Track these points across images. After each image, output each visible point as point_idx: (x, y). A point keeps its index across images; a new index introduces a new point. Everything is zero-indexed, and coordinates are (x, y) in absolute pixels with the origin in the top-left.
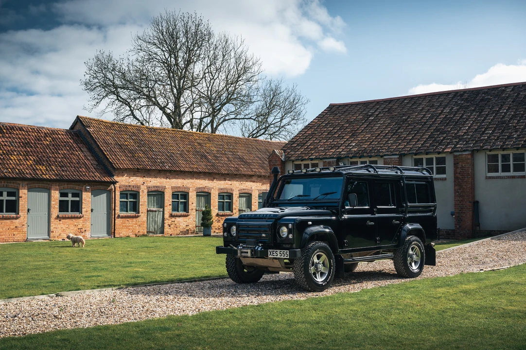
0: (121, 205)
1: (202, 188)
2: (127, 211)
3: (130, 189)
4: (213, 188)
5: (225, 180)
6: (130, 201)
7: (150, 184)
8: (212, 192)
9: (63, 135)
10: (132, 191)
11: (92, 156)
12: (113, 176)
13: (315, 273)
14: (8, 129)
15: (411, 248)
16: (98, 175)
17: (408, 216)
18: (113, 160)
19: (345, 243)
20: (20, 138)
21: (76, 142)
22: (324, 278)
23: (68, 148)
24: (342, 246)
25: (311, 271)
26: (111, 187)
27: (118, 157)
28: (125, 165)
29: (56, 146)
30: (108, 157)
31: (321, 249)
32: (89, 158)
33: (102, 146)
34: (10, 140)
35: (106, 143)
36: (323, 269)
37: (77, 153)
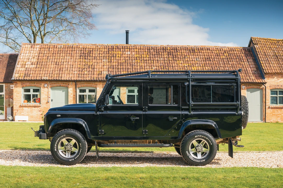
0: (272, 100)
2: (277, 104)
3: (278, 87)
6: (279, 97)
9: (238, 51)
10: (280, 89)
11: (255, 65)
12: (264, 78)
13: (65, 151)
14: (199, 50)
15: (197, 141)
16: (253, 79)
17: (192, 113)
18: (266, 67)
19: (99, 132)
20: (204, 55)
21: (246, 55)
22: (73, 156)
23: (238, 60)
24: (97, 135)
25: (57, 149)
26: (263, 86)
27: (271, 65)
28: (274, 71)
29: (229, 59)
30: (262, 65)
31: (68, 135)
32: (251, 66)
33: (261, 57)
34: (197, 57)
35: (266, 55)
36: (74, 149)
37: (243, 63)
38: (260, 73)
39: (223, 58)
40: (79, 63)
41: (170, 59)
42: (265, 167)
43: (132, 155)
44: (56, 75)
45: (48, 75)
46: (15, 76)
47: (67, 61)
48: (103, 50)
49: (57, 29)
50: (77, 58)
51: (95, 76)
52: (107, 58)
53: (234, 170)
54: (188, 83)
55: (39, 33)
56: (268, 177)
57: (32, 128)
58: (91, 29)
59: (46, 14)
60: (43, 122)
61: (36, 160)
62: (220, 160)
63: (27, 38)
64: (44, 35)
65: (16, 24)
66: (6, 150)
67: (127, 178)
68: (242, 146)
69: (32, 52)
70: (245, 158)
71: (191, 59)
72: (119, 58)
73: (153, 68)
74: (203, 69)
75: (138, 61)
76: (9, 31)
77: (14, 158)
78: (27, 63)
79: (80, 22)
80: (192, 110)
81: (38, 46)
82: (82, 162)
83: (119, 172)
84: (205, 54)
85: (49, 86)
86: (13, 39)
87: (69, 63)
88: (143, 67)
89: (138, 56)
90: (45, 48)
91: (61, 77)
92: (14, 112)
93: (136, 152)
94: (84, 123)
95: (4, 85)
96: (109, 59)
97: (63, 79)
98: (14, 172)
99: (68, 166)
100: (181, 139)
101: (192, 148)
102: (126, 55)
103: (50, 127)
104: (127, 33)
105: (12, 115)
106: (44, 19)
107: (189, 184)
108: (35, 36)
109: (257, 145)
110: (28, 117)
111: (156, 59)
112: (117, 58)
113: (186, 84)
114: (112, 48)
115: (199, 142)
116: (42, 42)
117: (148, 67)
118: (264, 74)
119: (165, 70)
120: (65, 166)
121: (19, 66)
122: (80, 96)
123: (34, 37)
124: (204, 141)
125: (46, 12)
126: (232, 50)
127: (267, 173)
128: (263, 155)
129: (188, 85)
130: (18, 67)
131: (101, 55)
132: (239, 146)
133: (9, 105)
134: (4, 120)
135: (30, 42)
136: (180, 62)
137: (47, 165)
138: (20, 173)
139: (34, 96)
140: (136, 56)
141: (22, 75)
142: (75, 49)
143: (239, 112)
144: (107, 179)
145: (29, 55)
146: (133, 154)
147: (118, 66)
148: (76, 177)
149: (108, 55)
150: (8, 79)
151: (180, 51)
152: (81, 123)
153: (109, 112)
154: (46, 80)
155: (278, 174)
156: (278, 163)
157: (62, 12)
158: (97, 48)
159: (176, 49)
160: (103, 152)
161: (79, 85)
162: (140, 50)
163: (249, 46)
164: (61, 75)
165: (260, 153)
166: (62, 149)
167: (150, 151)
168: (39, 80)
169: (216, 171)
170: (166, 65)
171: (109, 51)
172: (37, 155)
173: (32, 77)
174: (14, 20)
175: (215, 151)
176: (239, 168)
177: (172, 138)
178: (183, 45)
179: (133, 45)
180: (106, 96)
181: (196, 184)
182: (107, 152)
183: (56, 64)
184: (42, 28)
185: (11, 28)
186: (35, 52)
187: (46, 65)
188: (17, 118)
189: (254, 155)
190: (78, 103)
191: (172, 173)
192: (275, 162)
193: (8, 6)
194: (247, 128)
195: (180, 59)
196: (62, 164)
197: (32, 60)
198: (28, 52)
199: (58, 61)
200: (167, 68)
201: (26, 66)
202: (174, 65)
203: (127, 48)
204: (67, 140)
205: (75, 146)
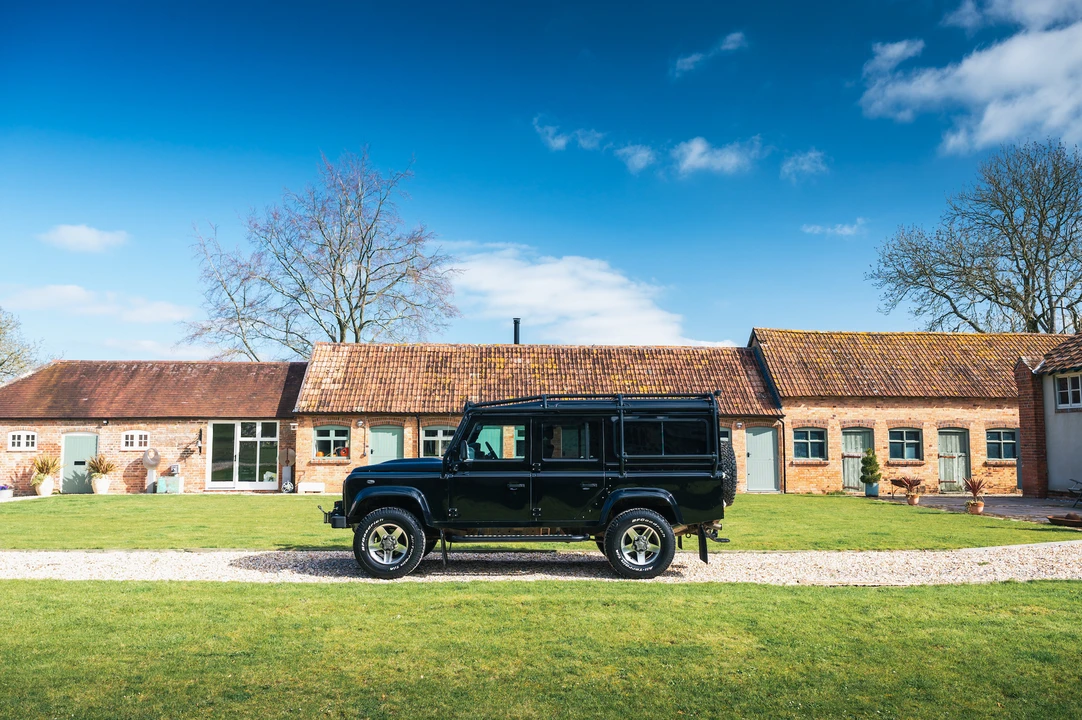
0: (797, 449)
1: (948, 421)
3: (810, 425)
4: (973, 421)
5: (1000, 407)
7: (845, 418)
8: (972, 427)
9: (728, 355)
10: (813, 427)
11: (761, 380)
12: (781, 407)
13: (382, 552)
14: (652, 354)
15: (635, 529)
16: (757, 407)
17: (626, 475)
18: (782, 385)
19: (449, 513)
20: (663, 364)
21: (744, 363)
22: (397, 561)
23: (727, 372)
24: (445, 517)
25: (367, 548)
26: (778, 423)
27: (793, 380)
28: (799, 392)
29: (710, 370)
30: (776, 381)
31: (388, 519)
32: (754, 384)
33: (773, 366)
34: (649, 367)
35: (782, 362)
36: (398, 547)
37: (738, 378)
38: (773, 397)
39: (699, 370)
40: (425, 380)
41: (597, 371)
42: (773, 584)
43: (515, 557)
44: (380, 404)
45: (365, 402)
46: (301, 405)
47: (403, 375)
48: (471, 355)
49: (385, 316)
50: (422, 370)
51: (455, 404)
52: (479, 370)
53: (707, 588)
54: (617, 418)
55: (351, 324)
56: (775, 604)
57: (319, 507)
58: (450, 315)
59: (365, 286)
60: (341, 494)
61: (326, 569)
62: (684, 567)
63: (328, 332)
64: (361, 327)
65: (306, 305)
66: (268, 552)
67: (496, 603)
68: (726, 541)
69: (335, 359)
70: (734, 564)
71: (637, 372)
72: (501, 371)
73: (565, 388)
74: (660, 390)
75: (538, 376)
76: (292, 318)
77: (280, 566)
78: (324, 381)
79: (429, 303)
80: (627, 468)
81: (346, 348)
82: (414, 574)
83: (483, 592)
84: (664, 362)
85: (368, 424)
86: (300, 333)
87: (407, 381)
88: (546, 387)
89: (537, 365)
90: (361, 351)
91: (390, 407)
92: (297, 474)
93: (523, 550)
94: (420, 495)
95: (278, 422)
96: (481, 372)
97: (393, 411)
98: (276, 594)
99: (386, 581)
100: (606, 526)
101: (626, 544)
102: (514, 365)
103: (353, 506)
104: (516, 322)
105: (293, 481)
106: (361, 296)
107: (615, 615)
108: (342, 327)
109: (760, 538)
110: (323, 484)
111: (571, 371)
112: (497, 370)
113: (614, 419)
114: (489, 351)
115: (640, 531)
116: (357, 341)
117: (555, 387)
118: (780, 400)
119: (588, 393)
120: (381, 581)
121: (308, 386)
122: (427, 443)
123: (342, 330)
124: (650, 531)
125: (364, 283)
126: (716, 353)
127: (774, 596)
128: (771, 558)
129: (619, 422)
130: (307, 388)
131: (466, 365)
132: (720, 540)
133: (288, 462)
134: (276, 491)
135: (334, 339)
136: (617, 377)
137: (345, 580)
138: (288, 598)
139: (337, 443)
140: (532, 366)
141: (313, 403)
142: (418, 354)
143: (718, 474)
144: (458, 606)
145: (329, 364)
146: (517, 555)
147: (499, 385)
148: (398, 602)
149: (479, 365)
150: (286, 411)
151: (617, 357)
152: (415, 496)
153: (468, 474)
154: (362, 414)
155: (795, 598)
156: (800, 576)
157: (393, 283)
158: (460, 351)
159: (608, 353)
160: (458, 551)
161: (424, 422)
162: (540, 356)
163: (750, 345)
164: (389, 403)
165: (766, 555)
166: (376, 547)
167: (551, 548)
168: (347, 413)
169: (672, 589)
170: (590, 382)
171: (481, 358)
172: (328, 560)
173: (334, 407)
174: (302, 297)
175: (671, 550)
176: (719, 585)
177: (588, 523)
178: (621, 345)
179: (526, 346)
180: (462, 444)
181: (629, 615)
182: (467, 551)
183: (381, 383)
184: (357, 314)
185: (295, 313)
186: (340, 359)
187: (362, 383)
188: (302, 487)
189: (753, 559)
190: (422, 456)
191: (585, 594)
192: (794, 573)
193: (290, 269)
194: (735, 504)
195: (615, 372)
196: (374, 576)
197: (335, 374)
198: (326, 359)
199: (385, 376)
200: (591, 388)
201: (323, 387)
202: (604, 383)
203: (516, 352)
204: (387, 529)
205: (401, 540)
